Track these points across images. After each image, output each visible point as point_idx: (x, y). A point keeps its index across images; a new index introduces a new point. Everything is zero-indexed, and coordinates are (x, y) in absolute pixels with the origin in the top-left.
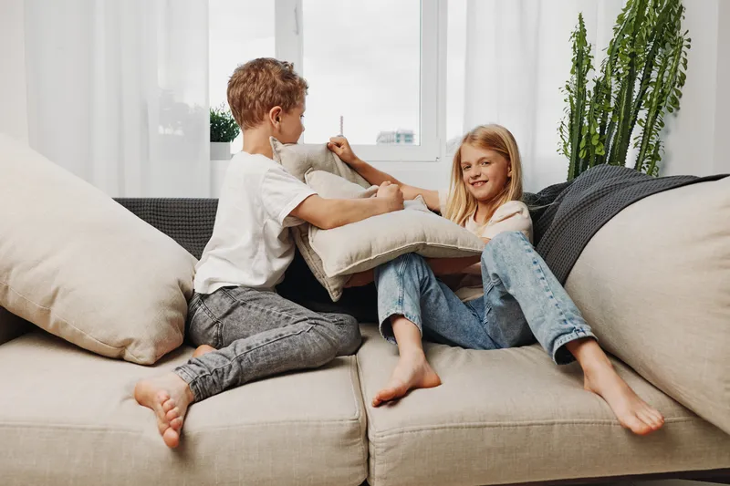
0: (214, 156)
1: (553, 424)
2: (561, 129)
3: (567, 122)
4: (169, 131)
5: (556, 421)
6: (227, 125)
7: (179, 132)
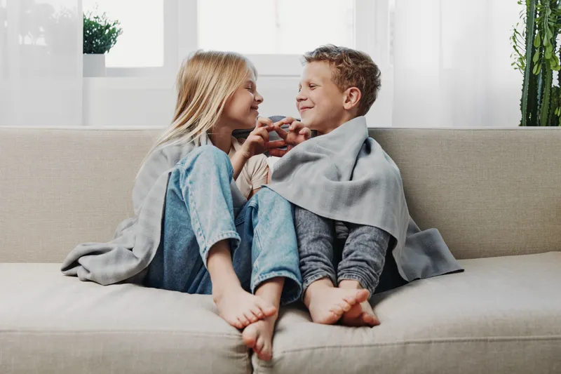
0: (88, 73)
1: (430, 342)
2: (514, 38)
3: (522, 28)
4: (28, 41)
5: (433, 339)
6: (101, 31)
7: (41, 41)
